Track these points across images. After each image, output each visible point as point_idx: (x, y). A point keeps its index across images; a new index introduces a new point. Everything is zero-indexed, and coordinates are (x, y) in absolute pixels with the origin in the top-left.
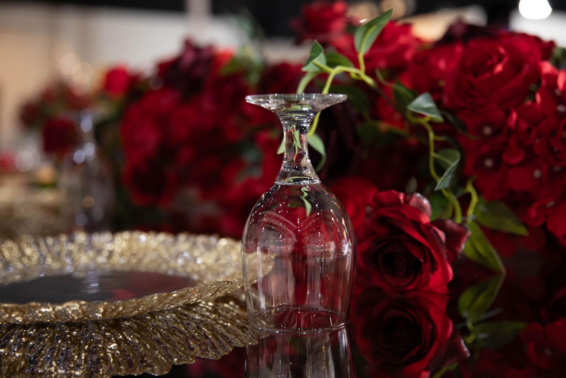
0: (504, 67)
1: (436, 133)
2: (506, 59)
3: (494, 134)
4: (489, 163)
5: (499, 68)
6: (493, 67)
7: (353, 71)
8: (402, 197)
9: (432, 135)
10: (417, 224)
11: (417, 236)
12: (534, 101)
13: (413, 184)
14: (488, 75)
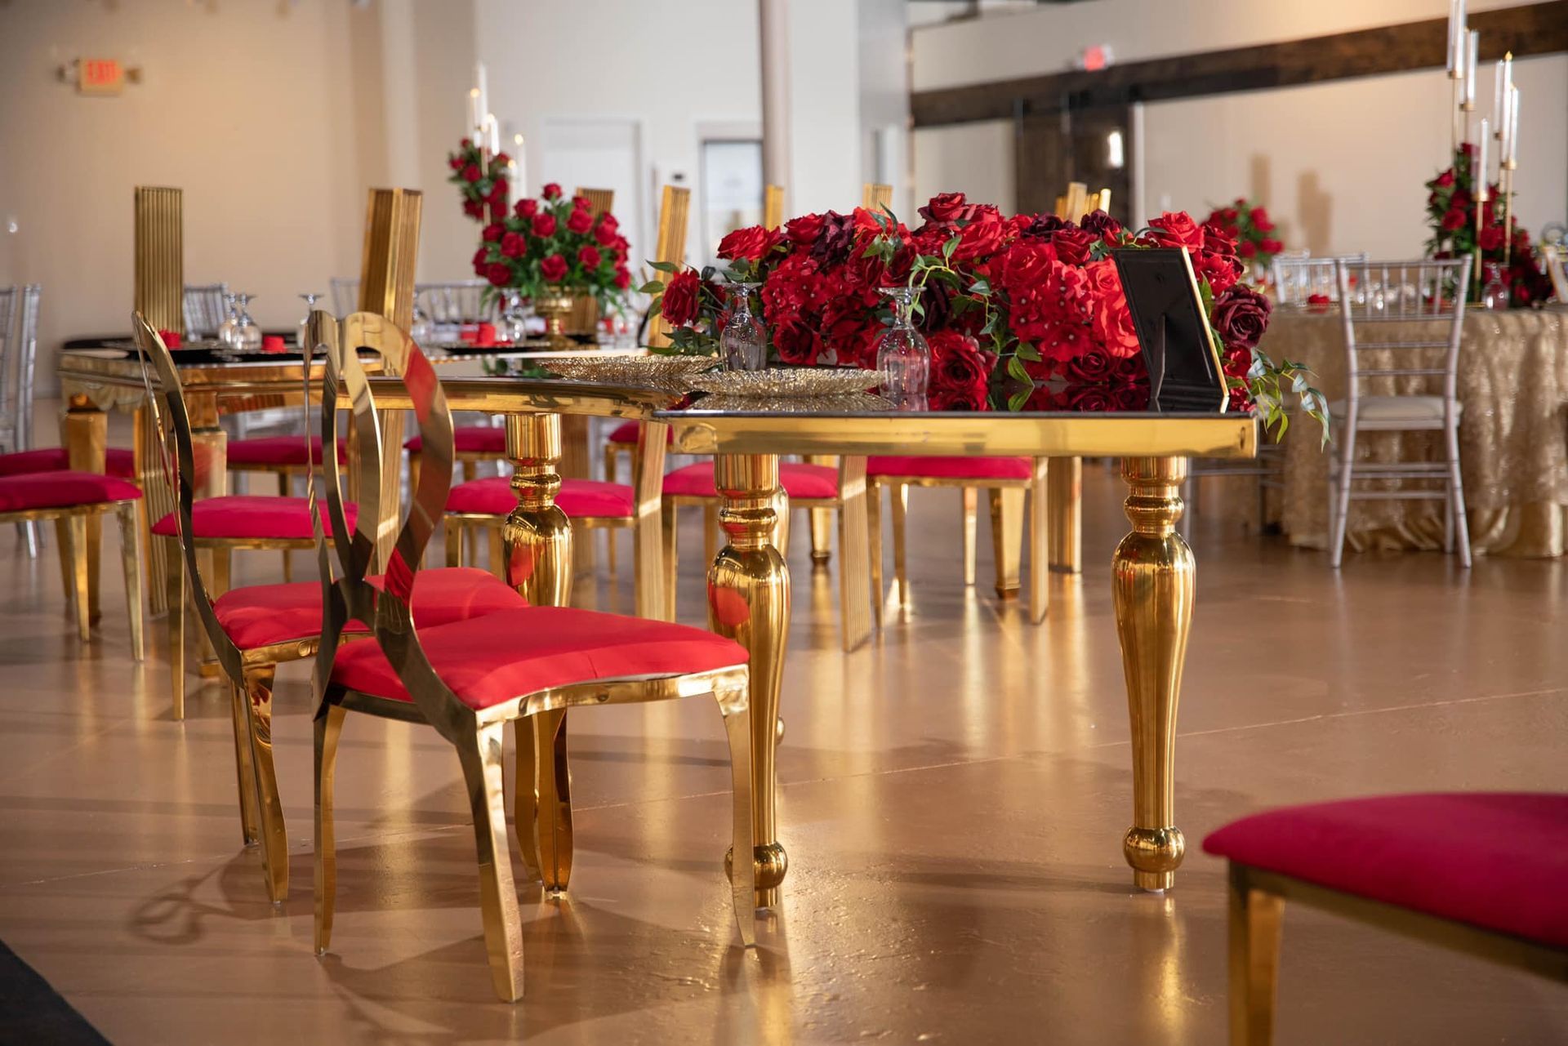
0: (1033, 264)
1: (990, 303)
2: (1035, 259)
3: (1026, 303)
4: (1023, 320)
5: (1030, 264)
6: (1026, 263)
7: (943, 268)
8: (962, 338)
9: (988, 304)
10: (968, 352)
11: (967, 357)
12: (1046, 285)
13: (968, 331)
14: (1022, 269)
